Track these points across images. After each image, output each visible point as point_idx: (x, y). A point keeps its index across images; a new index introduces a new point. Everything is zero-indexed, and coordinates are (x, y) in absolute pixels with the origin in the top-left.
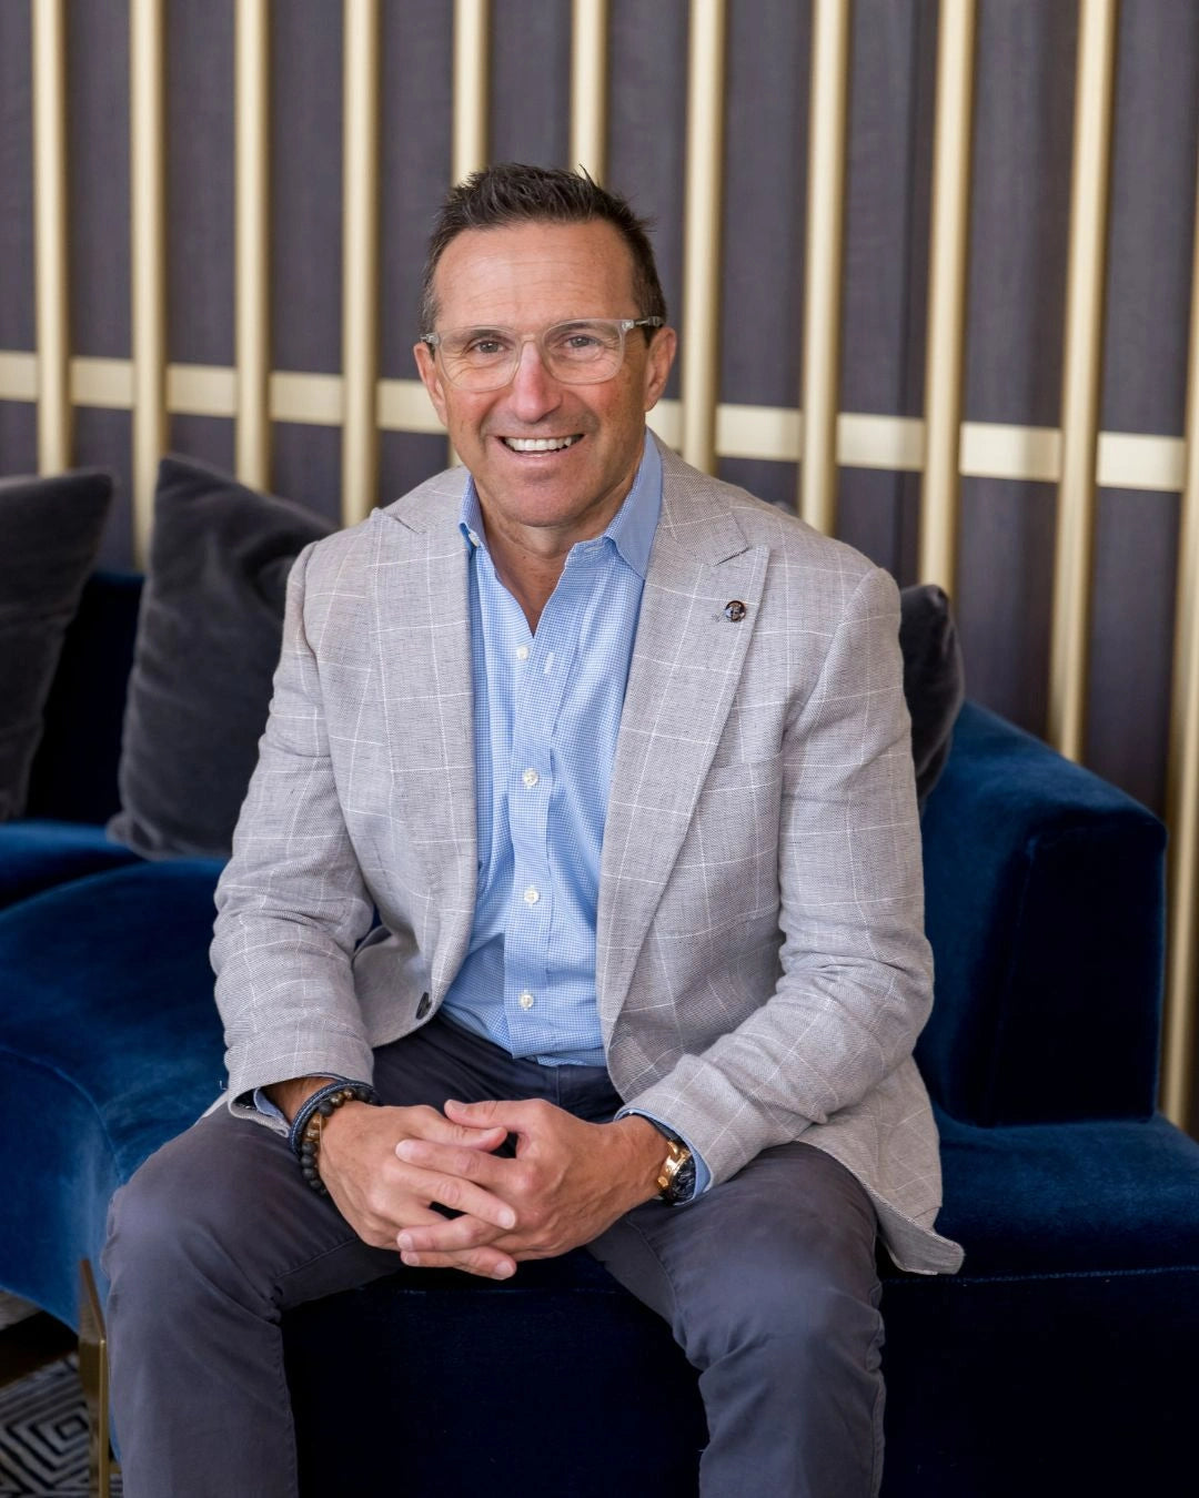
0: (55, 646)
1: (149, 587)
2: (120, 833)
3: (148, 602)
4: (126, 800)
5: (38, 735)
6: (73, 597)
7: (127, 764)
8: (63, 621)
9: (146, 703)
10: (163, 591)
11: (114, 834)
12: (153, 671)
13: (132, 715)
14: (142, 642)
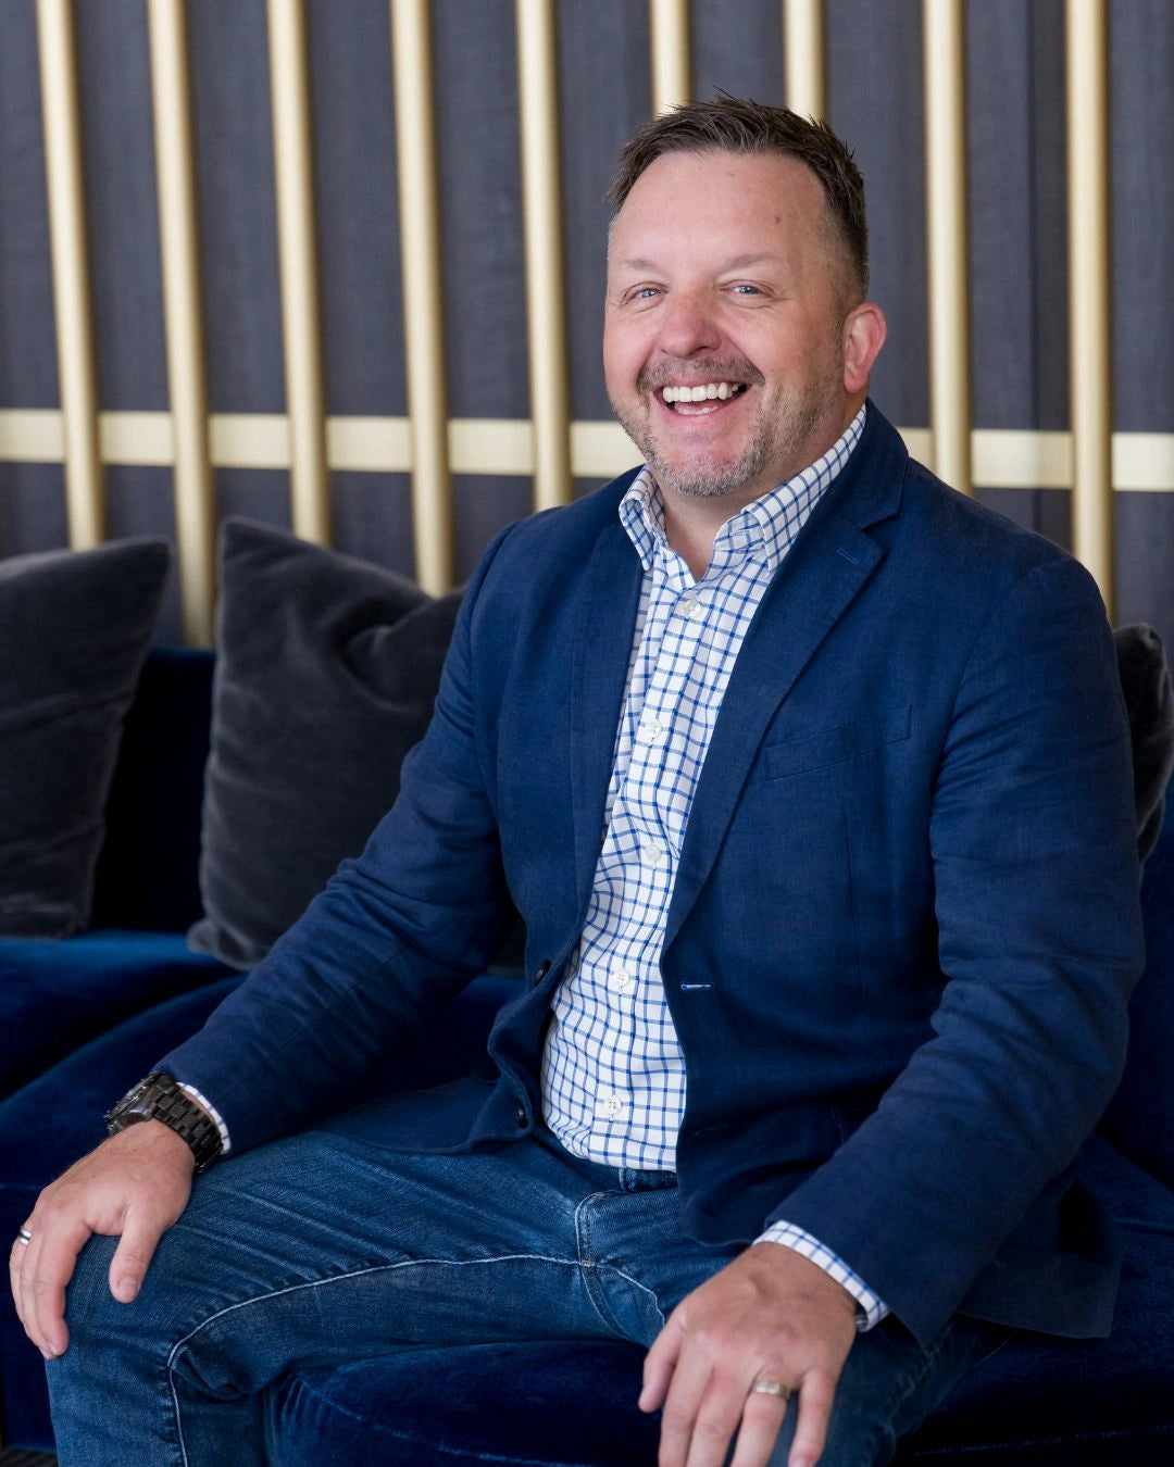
0: (115, 736)
1: (221, 667)
2: (203, 941)
3: (221, 684)
4: (209, 904)
5: (101, 835)
6: (131, 682)
7: (208, 862)
8: (122, 709)
9: (225, 793)
10: (240, 670)
11: (199, 942)
12: (230, 758)
13: (211, 806)
14: (218, 728)
